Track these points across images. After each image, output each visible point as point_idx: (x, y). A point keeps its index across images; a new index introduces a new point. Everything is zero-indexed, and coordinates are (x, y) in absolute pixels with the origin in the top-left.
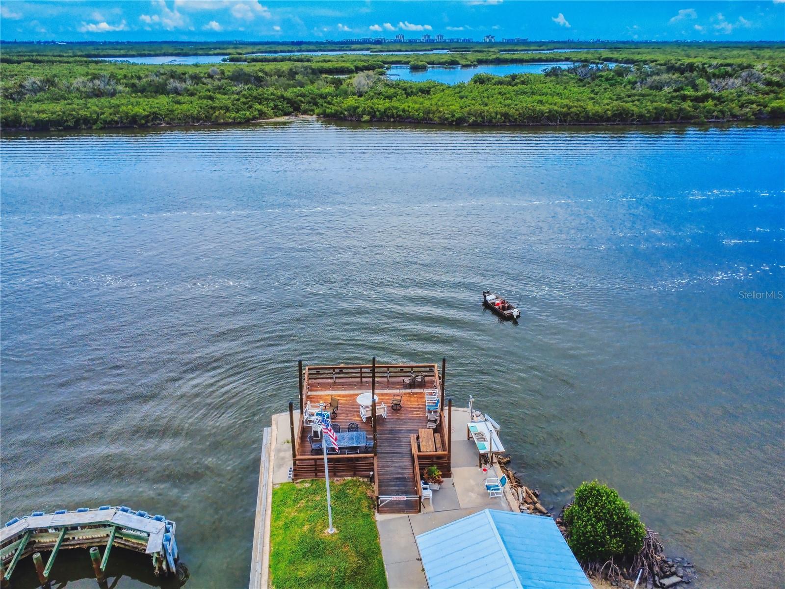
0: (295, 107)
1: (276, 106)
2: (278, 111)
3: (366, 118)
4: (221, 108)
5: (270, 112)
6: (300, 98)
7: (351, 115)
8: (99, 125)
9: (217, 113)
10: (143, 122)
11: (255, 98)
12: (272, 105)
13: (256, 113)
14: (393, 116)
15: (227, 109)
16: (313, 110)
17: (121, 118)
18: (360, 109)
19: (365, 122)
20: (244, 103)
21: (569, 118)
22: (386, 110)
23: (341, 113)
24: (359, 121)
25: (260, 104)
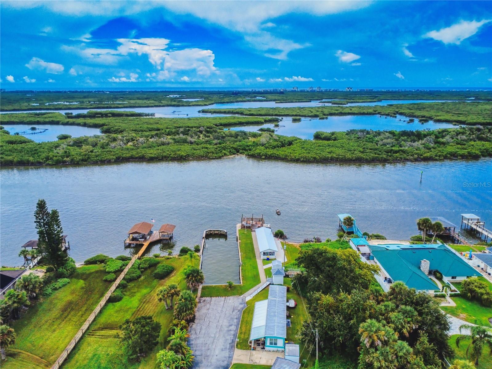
0: (237, 151)
1: (230, 151)
2: (231, 153)
3: (263, 157)
4: (211, 152)
5: (228, 154)
6: (239, 147)
7: (258, 156)
8: (170, 158)
9: (210, 154)
10: (184, 158)
11: (223, 148)
12: (229, 151)
13: (223, 154)
14: (273, 157)
15: (213, 153)
16: (244, 153)
17: (177, 156)
18: (261, 154)
19: (263, 159)
20: (219, 150)
21: (339, 160)
22: (271, 154)
23: (255, 155)
24: (261, 158)
25: (224, 150)
